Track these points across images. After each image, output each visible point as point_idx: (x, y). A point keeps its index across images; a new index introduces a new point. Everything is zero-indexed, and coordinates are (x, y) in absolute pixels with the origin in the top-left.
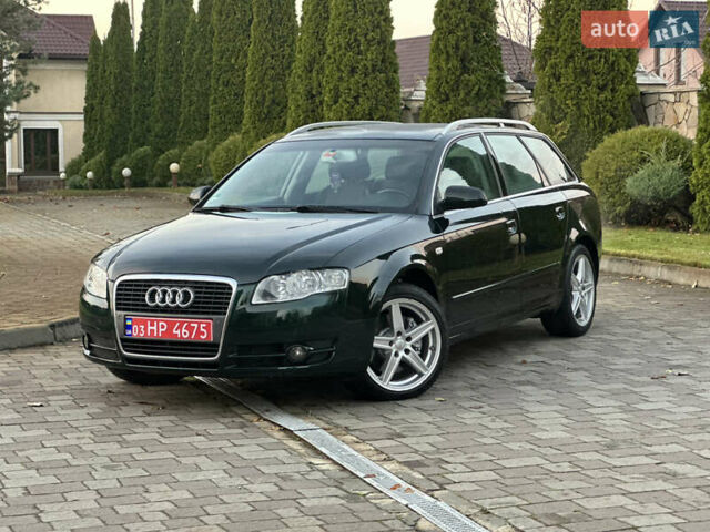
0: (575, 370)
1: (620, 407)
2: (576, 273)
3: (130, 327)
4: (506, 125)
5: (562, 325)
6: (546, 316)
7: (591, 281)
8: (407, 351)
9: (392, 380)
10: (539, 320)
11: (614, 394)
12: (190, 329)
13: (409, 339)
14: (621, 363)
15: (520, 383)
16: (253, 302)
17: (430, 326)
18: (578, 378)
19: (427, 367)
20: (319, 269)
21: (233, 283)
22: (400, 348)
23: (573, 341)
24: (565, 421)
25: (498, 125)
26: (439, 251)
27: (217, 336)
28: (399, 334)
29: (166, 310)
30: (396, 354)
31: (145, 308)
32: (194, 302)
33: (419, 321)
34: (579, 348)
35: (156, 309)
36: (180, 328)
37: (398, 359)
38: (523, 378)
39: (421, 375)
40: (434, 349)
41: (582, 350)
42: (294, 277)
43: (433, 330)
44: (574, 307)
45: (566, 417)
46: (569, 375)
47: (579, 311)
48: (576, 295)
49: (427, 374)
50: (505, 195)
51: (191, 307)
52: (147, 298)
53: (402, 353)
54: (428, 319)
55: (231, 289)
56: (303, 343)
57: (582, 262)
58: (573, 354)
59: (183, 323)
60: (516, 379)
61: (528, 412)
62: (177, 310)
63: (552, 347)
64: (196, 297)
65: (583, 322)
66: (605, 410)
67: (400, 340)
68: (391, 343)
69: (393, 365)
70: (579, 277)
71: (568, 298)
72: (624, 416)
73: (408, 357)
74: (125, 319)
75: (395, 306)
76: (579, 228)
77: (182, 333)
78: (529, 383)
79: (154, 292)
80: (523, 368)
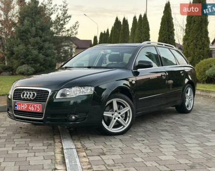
0: (184, 126)
1: (199, 144)
2: (187, 93)
3: (16, 106)
4: (165, 45)
5: (182, 110)
6: (176, 107)
7: (192, 96)
8: (119, 118)
9: (113, 128)
10: (175, 108)
11: (197, 137)
12: (34, 107)
13: (120, 113)
14: (201, 124)
15: (163, 130)
16: (57, 98)
17: (128, 108)
18: (184, 129)
19: (127, 124)
20: (82, 86)
21: (50, 91)
22: (116, 116)
23: (186, 115)
24: (175, 150)
25: (162, 45)
26: (134, 82)
27: (43, 110)
28: (116, 111)
29: (27, 100)
30: (115, 119)
31: (21, 99)
32: (36, 97)
33: (124, 107)
34: (187, 117)
35: (24, 100)
36: (31, 107)
37: (115, 121)
38: (164, 128)
39: (124, 126)
40: (129, 117)
41: (188, 118)
42: (74, 89)
43: (129, 110)
44: (186, 104)
45: (176, 148)
46: (181, 128)
47: (188, 105)
48: (187, 100)
49: (126, 126)
50: (162, 66)
51: (35, 99)
52: (22, 95)
53: (117, 118)
54: (127, 106)
55: (49, 93)
56: (75, 114)
57: (189, 89)
58: (184, 120)
59: (32, 105)
60: (162, 128)
61: (161, 144)
62: (30, 100)
63: (178, 117)
64: (37, 95)
65: (189, 109)
66: (192, 145)
67: (116, 114)
68: (113, 115)
69: (113, 123)
70: (188, 94)
71: (184, 101)
72: (200, 148)
73: (119, 120)
74: (15, 103)
75: (115, 101)
76: (188, 79)
77: (32, 109)
78: (166, 130)
79: (24, 93)
80: (166, 124)
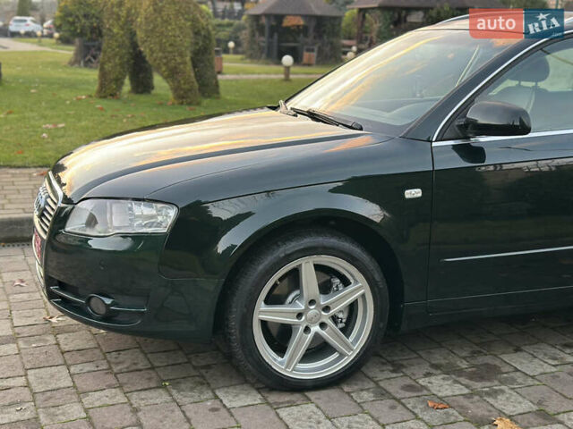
13: (327, 309)
30: (307, 330)
67: (313, 311)
68: (299, 315)
73: (324, 333)
75: (307, 267)
